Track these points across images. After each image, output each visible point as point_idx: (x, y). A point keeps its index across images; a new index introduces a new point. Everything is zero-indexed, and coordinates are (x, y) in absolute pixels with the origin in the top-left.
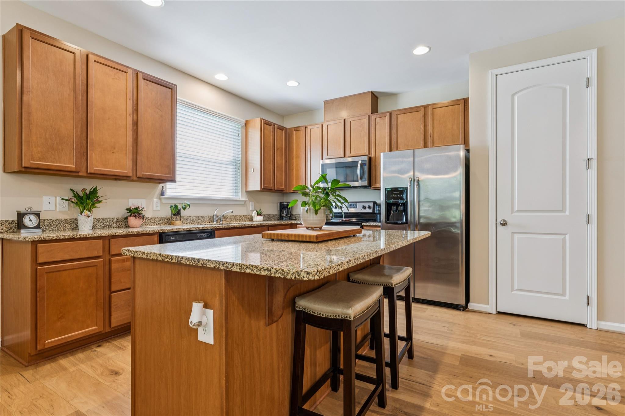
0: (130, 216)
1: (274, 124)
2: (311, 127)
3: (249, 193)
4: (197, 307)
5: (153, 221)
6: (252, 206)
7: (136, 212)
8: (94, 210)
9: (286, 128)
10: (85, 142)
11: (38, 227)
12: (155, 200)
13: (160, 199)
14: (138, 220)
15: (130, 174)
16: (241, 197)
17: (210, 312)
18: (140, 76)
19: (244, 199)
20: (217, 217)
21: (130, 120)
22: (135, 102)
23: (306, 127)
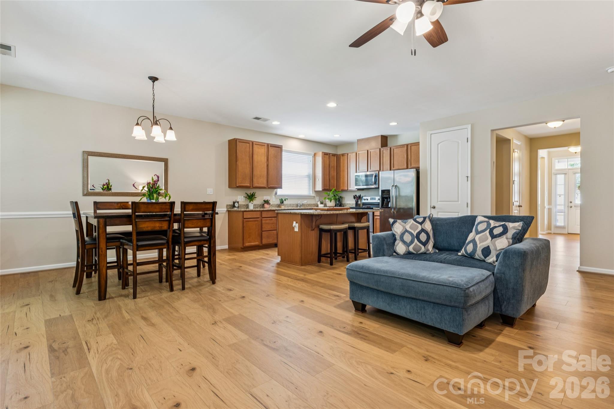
0: (265, 203)
1: (330, 154)
2: (351, 154)
3: (317, 192)
4: (294, 222)
5: (272, 206)
6: (318, 199)
7: (267, 202)
8: (254, 201)
9: (337, 155)
10: (252, 175)
11: (238, 207)
12: (273, 196)
13: (275, 196)
14: (268, 205)
15: (266, 187)
16: (312, 194)
17: (297, 224)
18: (269, 145)
19: (313, 195)
20: (300, 204)
21: (266, 165)
22: (267, 156)
23: (348, 154)
